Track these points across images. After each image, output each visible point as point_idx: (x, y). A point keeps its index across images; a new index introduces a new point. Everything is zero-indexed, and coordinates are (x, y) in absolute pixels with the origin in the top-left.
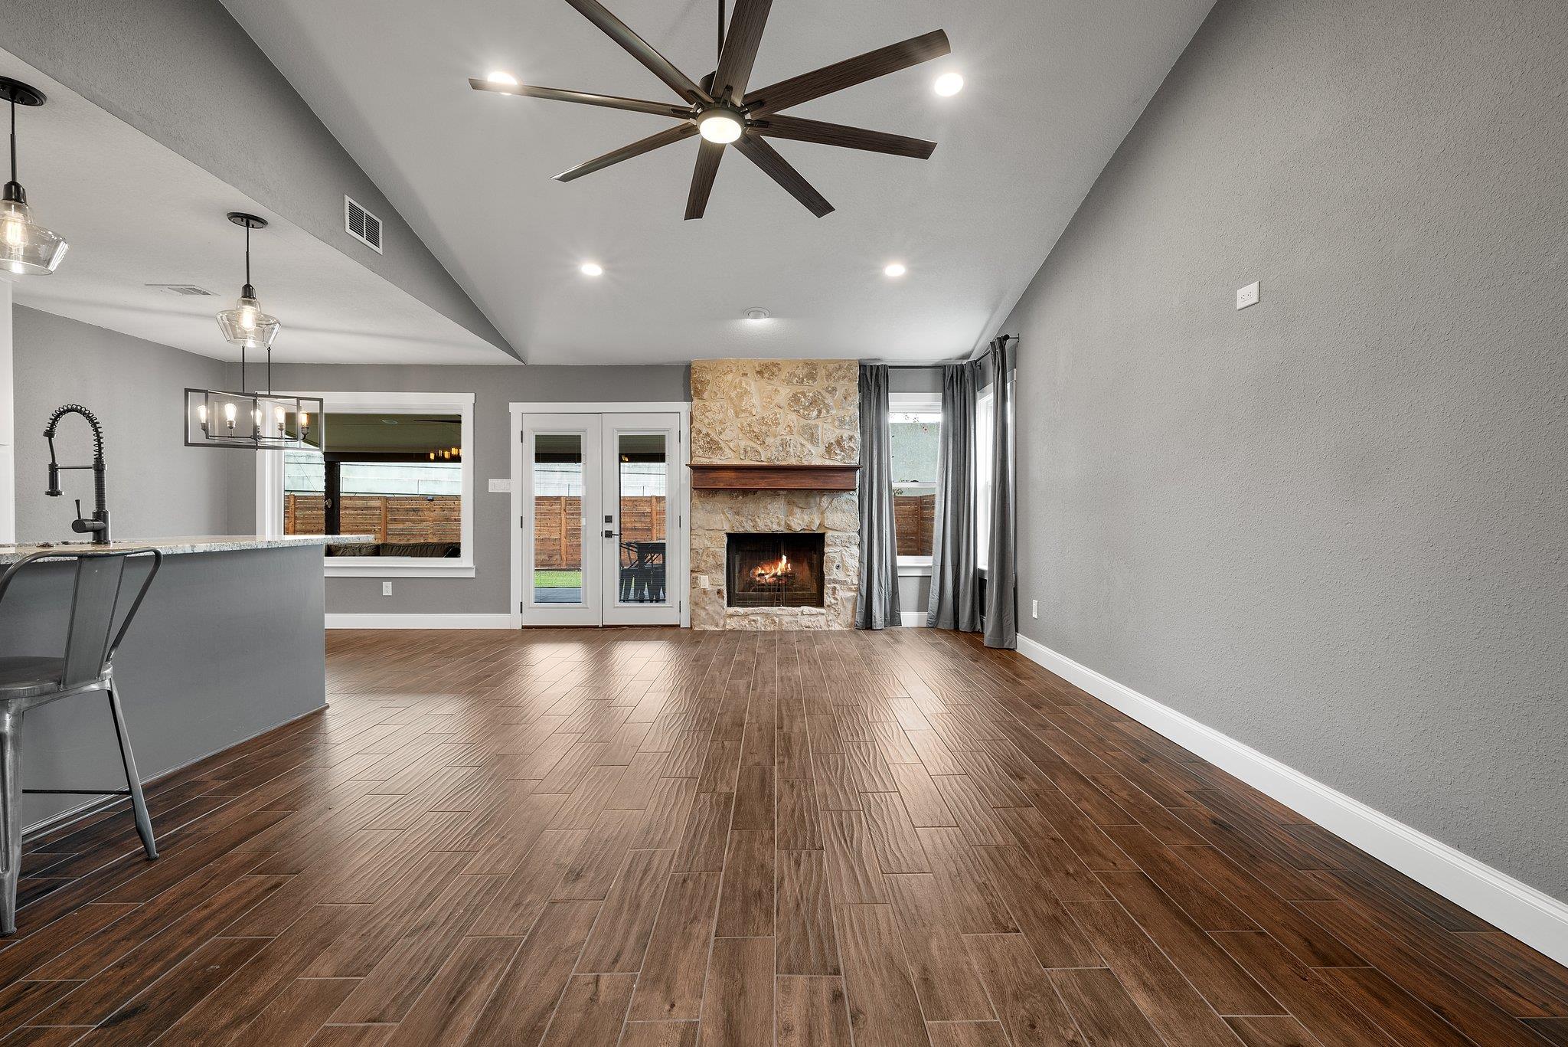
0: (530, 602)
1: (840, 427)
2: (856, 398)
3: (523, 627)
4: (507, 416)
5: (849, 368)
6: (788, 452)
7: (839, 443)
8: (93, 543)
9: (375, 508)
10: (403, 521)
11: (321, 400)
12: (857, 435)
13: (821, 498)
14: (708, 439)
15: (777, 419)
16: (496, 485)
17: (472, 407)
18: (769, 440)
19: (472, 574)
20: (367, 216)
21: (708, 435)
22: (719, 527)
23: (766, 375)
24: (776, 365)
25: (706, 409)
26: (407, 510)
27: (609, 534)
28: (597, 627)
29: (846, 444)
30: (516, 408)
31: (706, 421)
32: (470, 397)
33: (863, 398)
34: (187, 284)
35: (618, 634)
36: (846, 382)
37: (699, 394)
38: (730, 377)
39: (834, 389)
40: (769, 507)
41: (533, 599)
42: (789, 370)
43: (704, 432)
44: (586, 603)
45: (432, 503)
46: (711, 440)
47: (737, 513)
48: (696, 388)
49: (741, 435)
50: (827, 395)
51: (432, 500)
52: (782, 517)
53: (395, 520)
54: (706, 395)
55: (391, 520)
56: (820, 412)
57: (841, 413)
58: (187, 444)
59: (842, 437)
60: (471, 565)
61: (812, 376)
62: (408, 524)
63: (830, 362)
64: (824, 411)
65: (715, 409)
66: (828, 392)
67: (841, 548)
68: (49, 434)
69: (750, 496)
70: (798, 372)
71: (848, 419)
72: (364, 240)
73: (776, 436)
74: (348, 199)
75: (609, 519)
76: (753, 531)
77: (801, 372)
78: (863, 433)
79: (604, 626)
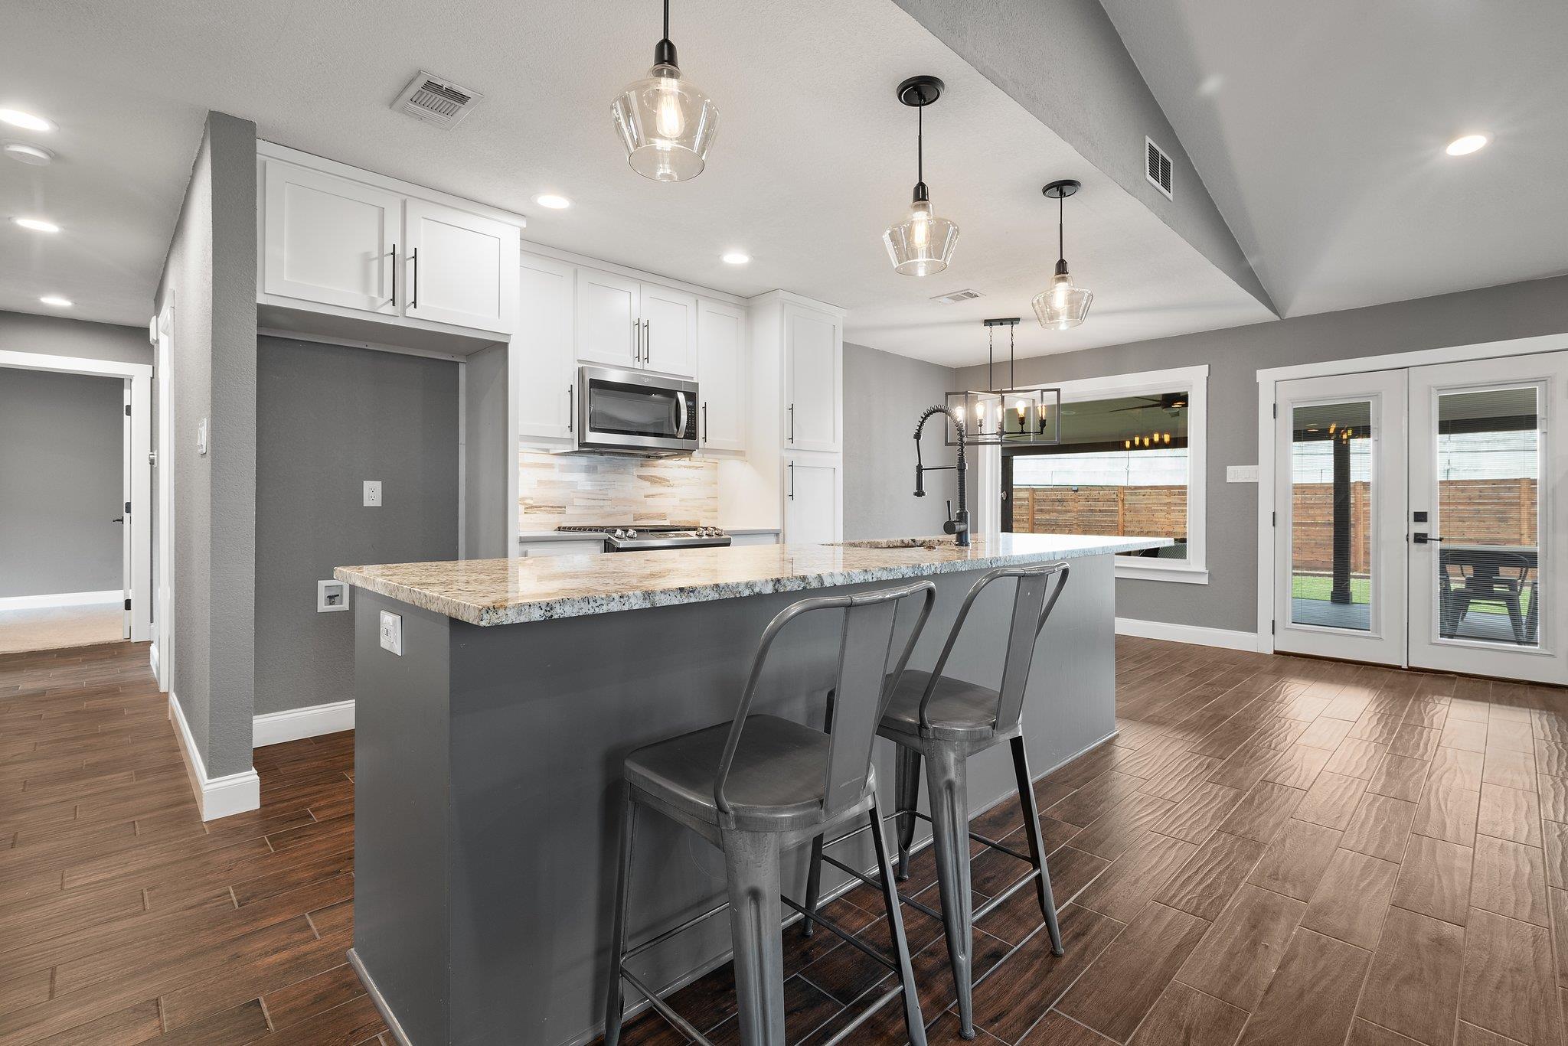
0: (1286, 620)
3: (1276, 652)
4: (1254, 388)
8: (957, 545)
9: (1024, 499)
10: (1049, 512)
11: (1058, 390)
16: (1236, 474)
17: (1205, 381)
19: (1204, 580)
20: (1162, 157)
26: (1053, 501)
27: (1421, 538)
28: (1399, 668)
30: (1265, 377)
32: (1203, 370)
34: (961, 289)
35: (1439, 683)
41: (1290, 621)
44: (1377, 630)
45: (1077, 493)
51: (1077, 491)
53: (1041, 510)
55: (1038, 510)
58: (947, 444)
60: (1203, 569)
62: (1054, 516)
68: (917, 436)
72: (1159, 185)
74: (1148, 140)
75: (1421, 517)
79: (1410, 669)
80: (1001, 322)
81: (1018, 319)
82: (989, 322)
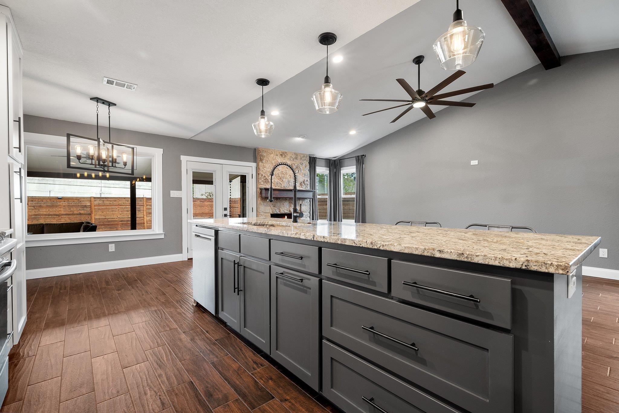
0: (191, 247)
1: (304, 177)
2: (308, 167)
3: (188, 259)
4: (180, 161)
5: (306, 157)
6: (290, 184)
7: (304, 182)
11: (133, 149)
12: (309, 180)
13: (299, 201)
14: (265, 178)
15: (287, 172)
16: (174, 194)
17: (162, 155)
18: (284, 180)
19: (163, 237)
21: (265, 176)
22: (268, 211)
23: (283, 156)
24: (286, 153)
25: (264, 167)
27: (226, 216)
29: (306, 182)
30: (184, 159)
31: (264, 171)
33: (310, 167)
36: (305, 161)
37: (261, 160)
38: (272, 155)
39: (302, 164)
40: (284, 204)
42: (290, 155)
43: (264, 175)
46: (266, 178)
47: (274, 206)
48: (261, 158)
49: (275, 177)
50: (301, 166)
52: (288, 207)
54: (264, 161)
56: (299, 171)
57: (304, 172)
59: (305, 180)
60: (162, 232)
61: (296, 158)
63: (302, 154)
64: (300, 171)
65: (267, 167)
66: (301, 164)
67: (305, 218)
69: (279, 200)
70: (293, 156)
71: (306, 174)
73: (286, 178)
75: (226, 209)
76: (279, 213)
77: (294, 156)
78: (310, 179)
80: (104, 102)
81: (115, 105)
82: (97, 100)
